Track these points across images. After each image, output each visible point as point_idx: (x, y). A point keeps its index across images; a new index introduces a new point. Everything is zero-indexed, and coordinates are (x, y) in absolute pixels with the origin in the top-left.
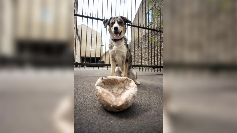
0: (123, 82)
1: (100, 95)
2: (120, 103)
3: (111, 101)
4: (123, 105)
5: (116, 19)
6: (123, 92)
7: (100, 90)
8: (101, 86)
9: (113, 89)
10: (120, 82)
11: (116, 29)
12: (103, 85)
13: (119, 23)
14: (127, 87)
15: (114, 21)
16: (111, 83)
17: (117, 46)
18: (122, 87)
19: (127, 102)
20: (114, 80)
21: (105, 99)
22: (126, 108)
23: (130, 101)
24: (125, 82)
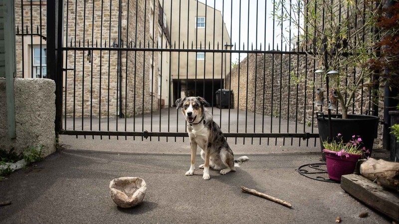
0: (134, 182)
1: (115, 195)
2: (131, 200)
3: (125, 199)
4: (134, 201)
5: (191, 101)
6: (134, 192)
7: (115, 191)
8: (114, 188)
9: (125, 190)
10: (132, 182)
11: (190, 114)
12: (115, 186)
13: (193, 106)
14: (138, 187)
15: (188, 103)
16: (122, 184)
17: (195, 130)
18: (133, 187)
19: (136, 199)
20: (126, 181)
21: (120, 198)
22: (136, 204)
23: (139, 198)
24: (136, 182)
